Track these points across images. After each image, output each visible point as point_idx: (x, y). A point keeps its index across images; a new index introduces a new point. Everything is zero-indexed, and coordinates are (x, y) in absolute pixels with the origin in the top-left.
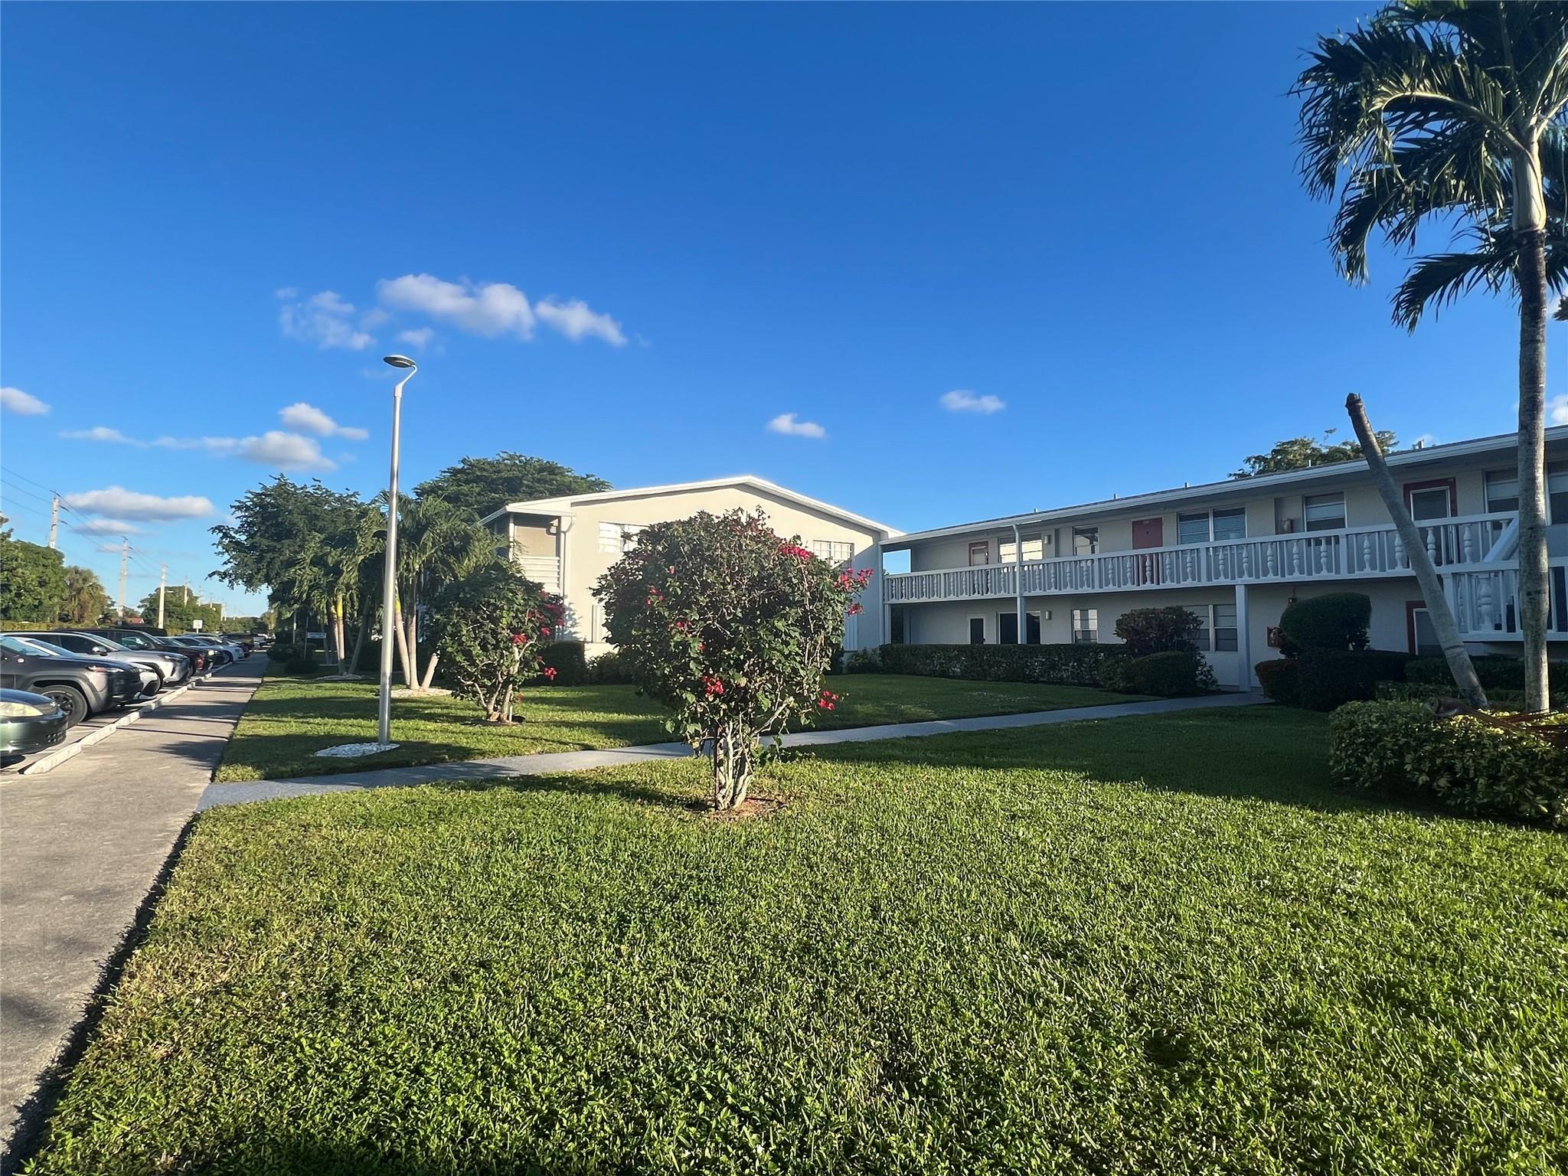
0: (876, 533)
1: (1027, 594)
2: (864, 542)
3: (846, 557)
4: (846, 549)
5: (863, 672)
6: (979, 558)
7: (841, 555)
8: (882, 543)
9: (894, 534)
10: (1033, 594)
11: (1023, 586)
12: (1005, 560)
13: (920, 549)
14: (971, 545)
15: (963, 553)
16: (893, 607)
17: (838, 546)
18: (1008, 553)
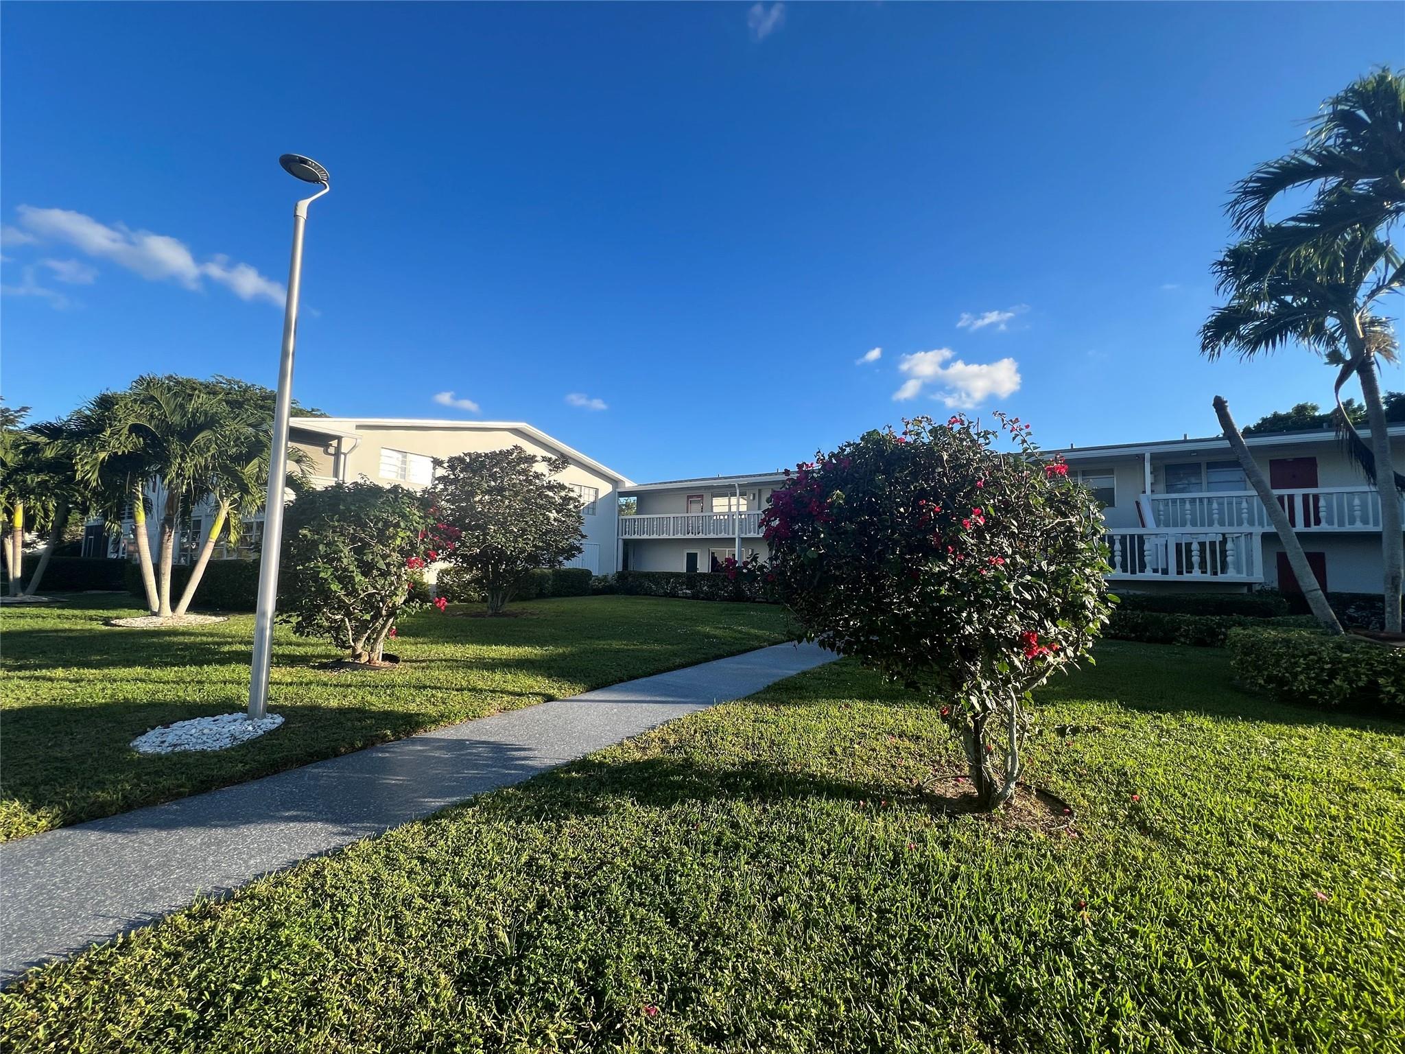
0: (615, 482)
1: (743, 536)
2: (606, 488)
3: (592, 499)
4: (592, 492)
5: (606, 593)
6: (695, 507)
7: (587, 498)
8: (619, 490)
9: (629, 484)
10: (748, 536)
11: (741, 530)
12: (715, 510)
13: (644, 498)
14: (689, 497)
15: (683, 502)
16: (626, 543)
17: (587, 490)
18: (720, 505)
